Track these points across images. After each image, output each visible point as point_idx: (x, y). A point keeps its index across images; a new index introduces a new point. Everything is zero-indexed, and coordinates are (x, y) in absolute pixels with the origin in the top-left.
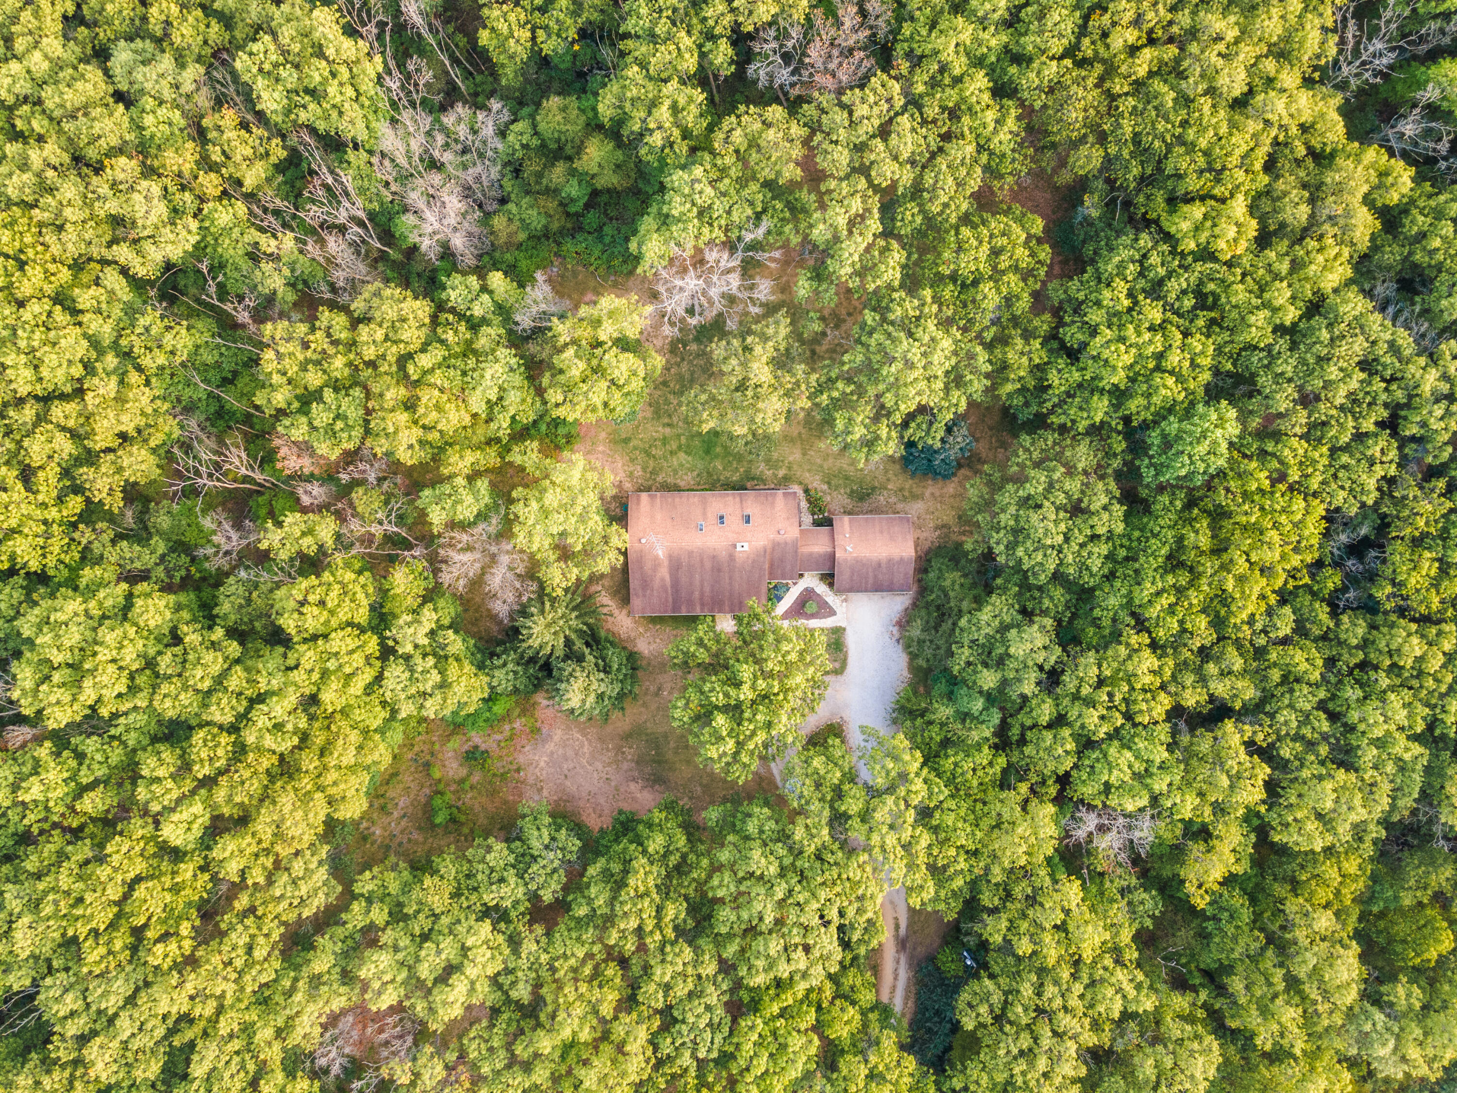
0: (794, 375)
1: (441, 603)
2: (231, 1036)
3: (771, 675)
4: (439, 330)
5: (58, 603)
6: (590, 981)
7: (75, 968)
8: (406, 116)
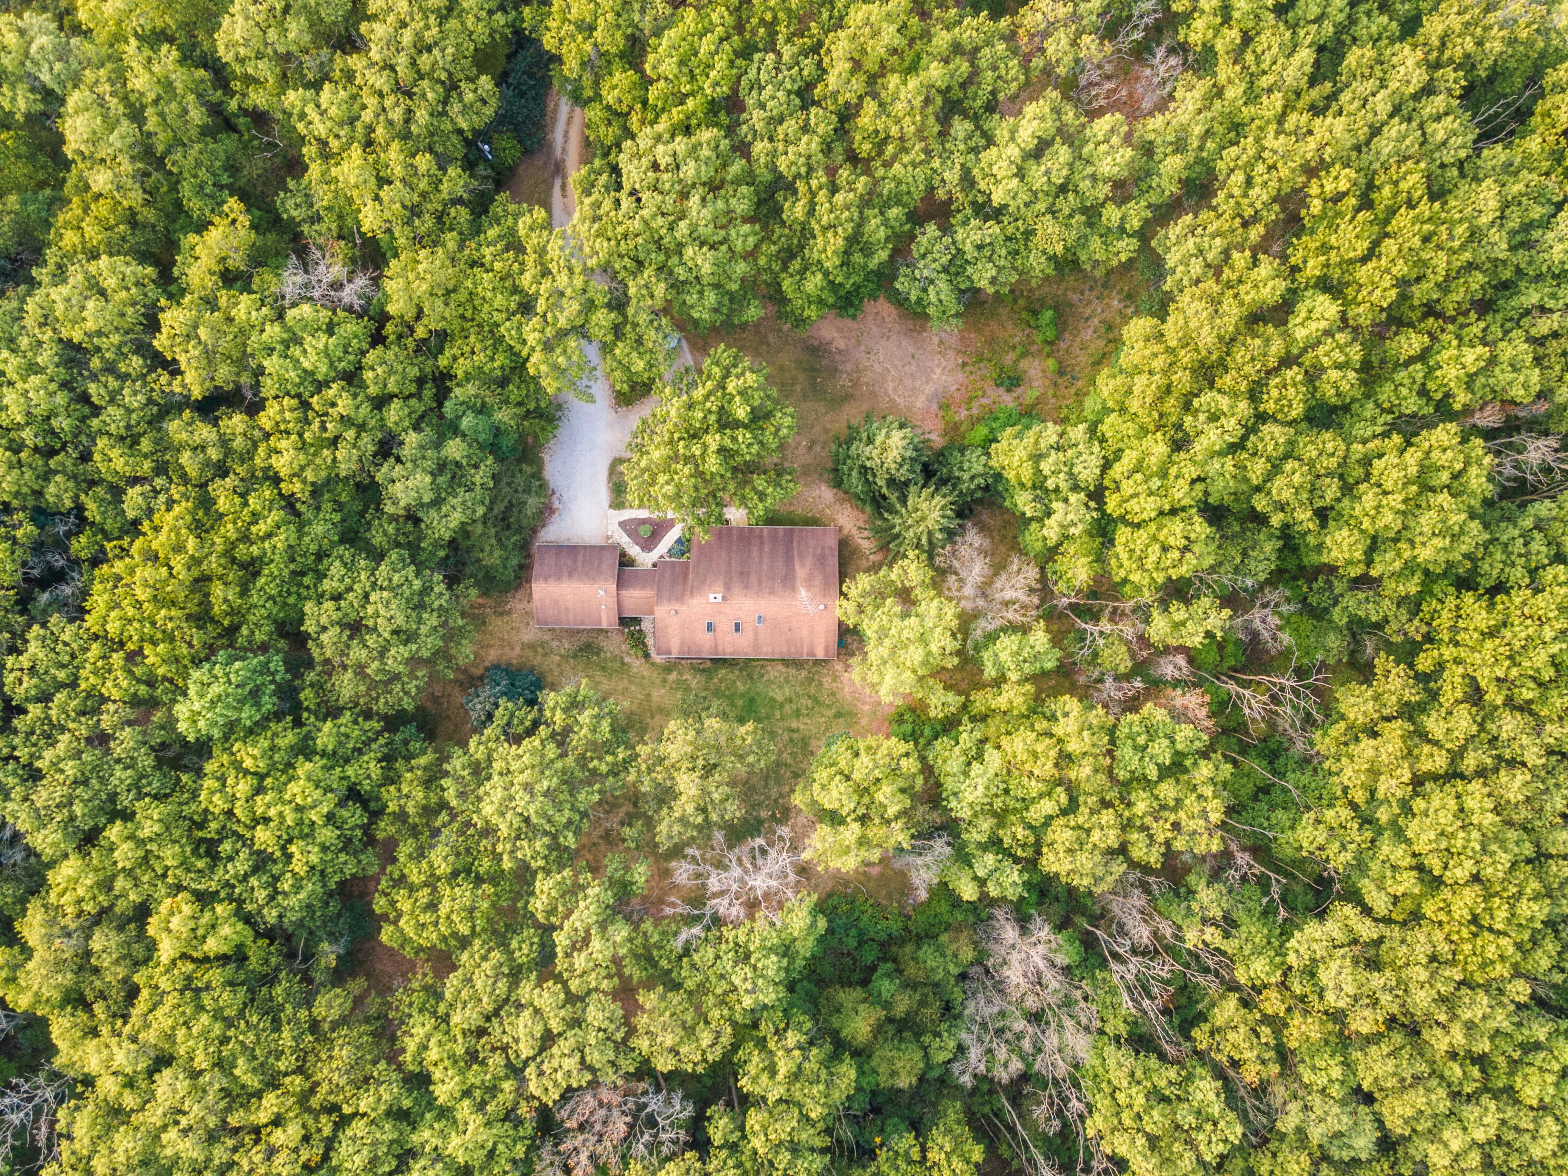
0: (653, 780)
1: (1038, 546)
2: (1270, 91)
3: (687, 460)
4: (1032, 839)
5: (1442, 558)
6: (888, 137)
7: (1433, 167)
8: (1062, 1070)
